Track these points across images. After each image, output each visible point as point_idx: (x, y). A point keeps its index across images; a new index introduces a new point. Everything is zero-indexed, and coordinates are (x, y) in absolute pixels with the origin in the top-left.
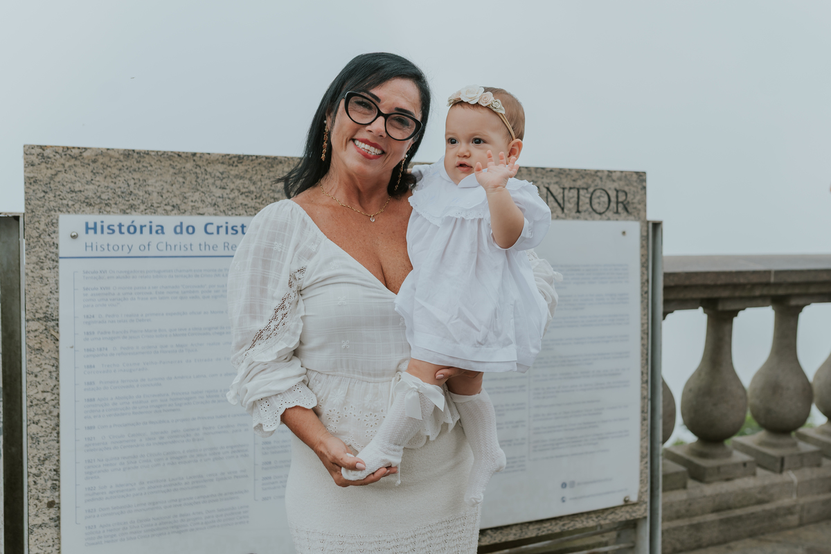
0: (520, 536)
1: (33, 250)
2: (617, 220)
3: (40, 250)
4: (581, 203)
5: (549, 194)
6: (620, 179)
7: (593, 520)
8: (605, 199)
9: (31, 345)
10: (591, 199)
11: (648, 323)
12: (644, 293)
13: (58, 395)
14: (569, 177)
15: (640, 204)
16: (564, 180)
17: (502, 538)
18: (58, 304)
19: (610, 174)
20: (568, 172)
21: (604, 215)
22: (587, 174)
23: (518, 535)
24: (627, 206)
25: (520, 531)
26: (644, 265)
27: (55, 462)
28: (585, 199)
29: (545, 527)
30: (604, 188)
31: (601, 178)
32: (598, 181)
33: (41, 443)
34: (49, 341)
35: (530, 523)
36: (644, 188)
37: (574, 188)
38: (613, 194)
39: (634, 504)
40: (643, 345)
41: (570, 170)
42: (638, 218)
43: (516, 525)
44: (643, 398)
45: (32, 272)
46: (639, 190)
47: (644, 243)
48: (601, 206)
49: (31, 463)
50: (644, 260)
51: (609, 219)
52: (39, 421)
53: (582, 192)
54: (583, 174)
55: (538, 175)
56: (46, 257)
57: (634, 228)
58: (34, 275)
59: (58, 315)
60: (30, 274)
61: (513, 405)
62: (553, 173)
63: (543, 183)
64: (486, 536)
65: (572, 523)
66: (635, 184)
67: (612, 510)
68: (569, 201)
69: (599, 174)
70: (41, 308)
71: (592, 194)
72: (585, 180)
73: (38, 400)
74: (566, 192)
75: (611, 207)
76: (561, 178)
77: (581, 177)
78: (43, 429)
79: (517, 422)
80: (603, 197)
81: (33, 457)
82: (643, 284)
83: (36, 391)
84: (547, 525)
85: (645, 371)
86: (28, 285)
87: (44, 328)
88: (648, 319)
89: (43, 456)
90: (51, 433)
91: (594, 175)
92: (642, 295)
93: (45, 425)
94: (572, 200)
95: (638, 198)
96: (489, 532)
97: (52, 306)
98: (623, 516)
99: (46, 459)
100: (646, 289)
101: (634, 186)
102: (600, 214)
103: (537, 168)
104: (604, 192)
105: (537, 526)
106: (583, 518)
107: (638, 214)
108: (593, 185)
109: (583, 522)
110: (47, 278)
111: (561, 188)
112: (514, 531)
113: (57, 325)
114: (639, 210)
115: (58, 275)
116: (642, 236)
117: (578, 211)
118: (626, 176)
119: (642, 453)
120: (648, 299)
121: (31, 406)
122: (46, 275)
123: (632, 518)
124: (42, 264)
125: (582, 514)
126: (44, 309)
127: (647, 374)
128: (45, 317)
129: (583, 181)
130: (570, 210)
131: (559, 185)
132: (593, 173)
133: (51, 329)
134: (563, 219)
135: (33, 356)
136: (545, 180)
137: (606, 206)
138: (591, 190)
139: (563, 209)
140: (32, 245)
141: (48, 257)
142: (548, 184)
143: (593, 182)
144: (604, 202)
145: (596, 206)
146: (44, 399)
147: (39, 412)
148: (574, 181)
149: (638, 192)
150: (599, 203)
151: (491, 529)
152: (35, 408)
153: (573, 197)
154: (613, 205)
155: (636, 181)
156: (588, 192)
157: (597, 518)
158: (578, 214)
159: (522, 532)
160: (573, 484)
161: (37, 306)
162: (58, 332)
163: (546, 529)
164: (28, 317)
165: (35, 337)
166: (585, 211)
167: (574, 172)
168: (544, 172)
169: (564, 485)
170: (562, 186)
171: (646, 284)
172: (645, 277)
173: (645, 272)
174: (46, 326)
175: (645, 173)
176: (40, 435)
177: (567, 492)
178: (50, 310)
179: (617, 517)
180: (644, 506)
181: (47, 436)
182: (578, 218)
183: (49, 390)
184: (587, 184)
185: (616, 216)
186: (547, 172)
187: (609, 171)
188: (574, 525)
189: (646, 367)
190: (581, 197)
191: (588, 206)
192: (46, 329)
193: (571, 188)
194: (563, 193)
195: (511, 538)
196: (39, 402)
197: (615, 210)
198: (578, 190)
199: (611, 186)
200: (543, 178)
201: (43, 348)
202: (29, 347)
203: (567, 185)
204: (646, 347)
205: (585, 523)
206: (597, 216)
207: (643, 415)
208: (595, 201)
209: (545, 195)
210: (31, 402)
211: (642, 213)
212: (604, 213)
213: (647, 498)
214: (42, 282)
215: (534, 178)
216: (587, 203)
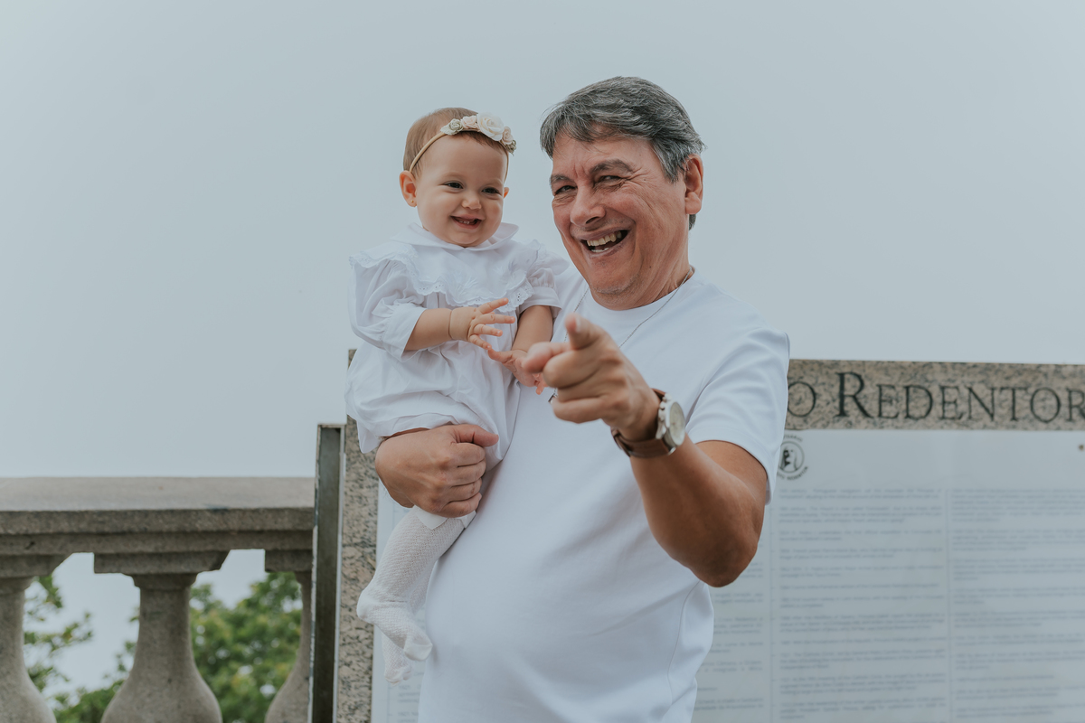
1: (353, 466)
2: (1070, 430)
3: (360, 466)
4: (1017, 408)
5: (972, 396)
6: (1073, 375)
8: (1053, 402)
9: (346, 573)
10: (1032, 401)
13: (372, 632)
14: (1000, 373)
16: (993, 379)
18: (376, 527)
19: (1059, 369)
20: (998, 367)
21: (1051, 424)
22: (1025, 370)
24: (1084, 411)
27: (366, 712)
28: (1023, 402)
30: (1050, 387)
31: (1046, 375)
32: (1041, 378)
33: (353, 689)
34: (365, 570)
37: (1007, 388)
38: (1063, 396)
41: (1001, 365)
45: (351, 490)
48: (1047, 411)
49: (341, 712)
51: (1059, 429)
52: (351, 662)
53: (1018, 393)
54: (1019, 369)
55: (956, 372)
56: (365, 474)
58: (353, 494)
59: (375, 541)
60: (349, 493)
61: (928, 675)
62: (977, 370)
63: (963, 382)
68: (1000, 406)
69: (1043, 369)
70: (359, 532)
71: (1033, 396)
72: (1023, 378)
73: (351, 638)
74: (996, 393)
75: (1061, 413)
76: (988, 376)
77: (1017, 374)
78: (355, 673)
79: (933, 699)
80: (1050, 400)
81: (343, 704)
83: (349, 627)
86: (347, 505)
87: (360, 554)
89: (353, 704)
90: (363, 677)
91: (1035, 371)
93: (357, 668)
94: (1005, 404)
97: (370, 529)
99: (356, 708)
102: (1046, 422)
103: (954, 364)
104: (1051, 393)
108: (1034, 384)
110: (366, 497)
111: (988, 388)
113: (375, 551)
115: (377, 495)
117: (1014, 419)
118: (1081, 372)
121: (344, 644)
122: (365, 495)
124: (360, 482)
126: (362, 533)
128: (363, 542)
129: (1020, 378)
130: (1002, 416)
131: (986, 385)
132: (1034, 368)
133: (368, 556)
134: (993, 428)
135: (348, 587)
136: (966, 379)
137: (1055, 411)
138: (1032, 390)
139: (992, 416)
140: (352, 460)
141: (369, 474)
142: (972, 383)
143: (1033, 380)
144: (1051, 406)
145: (1039, 412)
146: (358, 637)
147: (352, 652)
148: (1008, 378)
150: (1044, 408)
152: (348, 647)
153: (1006, 400)
154: (1064, 410)
156: (1027, 393)
158: (1014, 423)
161: (355, 529)
162: (375, 560)
164: (345, 542)
165: (351, 564)
166: (1024, 418)
167: (1006, 368)
168: (964, 368)
170: (990, 385)
174: (363, 552)
176: (352, 678)
178: (368, 534)
181: (359, 680)
182: (1014, 427)
183: (363, 626)
184: (1025, 382)
185: (1070, 424)
186: (969, 368)
187: (1057, 366)
190: (1018, 400)
191: (1028, 411)
192: (363, 556)
193: (1002, 389)
194: (992, 394)
196: (351, 641)
197: (1068, 416)
198: (1013, 390)
199: (1060, 386)
200: (963, 376)
201: (359, 578)
202: (345, 576)
203: (997, 385)
206: (1042, 425)
208: (1038, 405)
209: (967, 398)
210: (344, 640)
212: (1051, 420)
214: (360, 503)
215: (950, 376)
216: (1027, 408)
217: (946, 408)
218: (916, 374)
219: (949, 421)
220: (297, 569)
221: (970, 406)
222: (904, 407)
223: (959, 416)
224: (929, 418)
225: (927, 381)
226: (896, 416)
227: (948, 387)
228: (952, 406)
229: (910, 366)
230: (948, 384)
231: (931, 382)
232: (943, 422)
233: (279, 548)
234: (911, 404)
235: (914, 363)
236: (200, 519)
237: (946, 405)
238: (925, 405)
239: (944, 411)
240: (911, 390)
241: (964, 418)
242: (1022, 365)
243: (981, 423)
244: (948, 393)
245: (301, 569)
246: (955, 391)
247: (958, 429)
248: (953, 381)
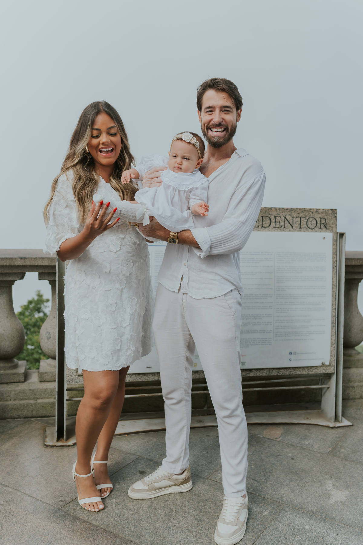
0: (269, 374)
2: (321, 232)
4: (301, 224)
5: (285, 219)
6: (322, 213)
7: (306, 371)
8: (315, 222)
10: (307, 222)
11: (336, 281)
12: (334, 267)
14: (296, 212)
15: (333, 224)
16: (293, 214)
17: (260, 374)
19: (317, 210)
20: (295, 210)
21: (314, 230)
22: (305, 211)
23: (268, 374)
24: (326, 225)
25: (269, 372)
26: (335, 253)
28: (304, 221)
29: (281, 372)
30: (314, 217)
31: (313, 213)
32: (311, 214)
35: (274, 369)
36: (336, 217)
37: (299, 217)
38: (319, 220)
39: (327, 366)
40: (333, 291)
42: (332, 231)
43: (267, 369)
44: (332, 316)
46: (333, 218)
47: (335, 243)
48: (312, 225)
50: (335, 251)
51: (316, 231)
53: (302, 219)
54: (303, 210)
55: (280, 211)
57: (329, 236)
61: (266, 315)
62: (288, 210)
63: (283, 215)
64: (252, 372)
65: (295, 371)
66: (331, 215)
67: (316, 367)
69: (311, 210)
71: (308, 220)
72: (304, 213)
74: (294, 219)
75: (317, 226)
76: (291, 212)
77: (302, 212)
79: (267, 323)
80: (314, 221)
82: (333, 262)
84: (282, 371)
85: (334, 304)
88: (336, 279)
91: (309, 211)
92: (333, 268)
94: (297, 223)
95: (332, 221)
96: (254, 370)
98: (321, 371)
100: (335, 265)
101: (330, 216)
102: (312, 229)
103: (280, 208)
104: (314, 219)
105: (277, 371)
106: (301, 370)
107: (332, 229)
108: (308, 216)
109: (300, 371)
111: (292, 217)
112: (266, 372)
114: (333, 227)
116: (333, 240)
117: (300, 228)
118: (326, 211)
119: (332, 342)
120: (336, 269)
123: (326, 373)
125: (300, 367)
127: (336, 305)
129: (303, 214)
130: (296, 227)
131: (291, 216)
132: (308, 210)
134: (293, 231)
136: (284, 213)
137: (315, 225)
138: (307, 218)
139: (292, 227)
142: (285, 215)
143: (308, 214)
145: (309, 226)
148: (298, 214)
149: (332, 219)
151: (255, 369)
153: (298, 221)
154: (319, 225)
155: (331, 214)
156: (305, 219)
157: (308, 370)
158: (300, 229)
159: (270, 373)
160: (295, 353)
163: (282, 373)
166: (304, 228)
167: (298, 210)
168: (283, 210)
169: (291, 353)
170: (292, 216)
171: (336, 262)
172: (335, 259)
173: (336, 257)
175: (336, 210)
177: (292, 357)
179: (318, 371)
180: (333, 368)
182: (300, 231)
184: (305, 215)
185: (320, 230)
186: (285, 210)
187: (317, 209)
188: (296, 372)
189: (335, 302)
190: (302, 221)
191: (306, 225)
193: (297, 217)
195: (264, 374)
197: (320, 227)
198: (300, 218)
199: (318, 217)
200: (283, 213)
203: (295, 216)
204: (335, 292)
205: (301, 372)
206: (311, 230)
207: (333, 324)
208: (309, 223)
209: (284, 220)
211: (334, 229)
212: (313, 228)
213: (334, 364)
215: (278, 213)
216: (305, 224)
217: (276, 224)
218: (266, 212)
219: (277, 229)
220: (50, 280)
221: (285, 223)
222: (261, 223)
223: (281, 226)
224: (270, 227)
225: (270, 214)
226: (258, 227)
227: (277, 217)
228: (278, 223)
229: (264, 209)
230: (277, 216)
231: (271, 215)
232: (275, 229)
233: (44, 272)
234: (264, 222)
235: (265, 208)
236: (16, 261)
237: (276, 223)
238: (269, 223)
239: (275, 225)
240: (264, 217)
241: (282, 228)
242: (304, 209)
243: (288, 229)
244: (277, 219)
245: (51, 280)
246: (280, 218)
247: (280, 231)
248: (279, 215)
